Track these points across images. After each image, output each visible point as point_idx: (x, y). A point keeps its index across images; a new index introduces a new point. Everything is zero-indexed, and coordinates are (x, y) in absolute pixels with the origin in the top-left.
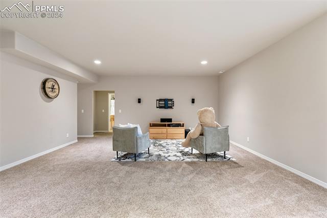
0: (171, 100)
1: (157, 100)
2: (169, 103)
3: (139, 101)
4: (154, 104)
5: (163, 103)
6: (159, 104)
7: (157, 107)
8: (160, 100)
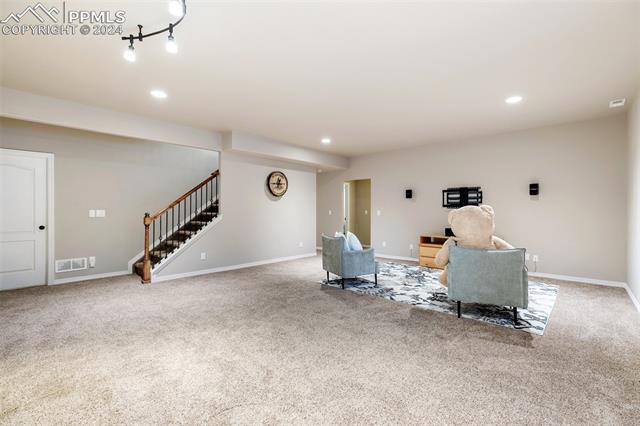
0: (476, 190)
1: (444, 191)
2: (470, 195)
3: (409, 194)
4: (438, 199)
5: (458, 196)
6: (448, 198)
7: (444, 206)
8: (450, 191)
